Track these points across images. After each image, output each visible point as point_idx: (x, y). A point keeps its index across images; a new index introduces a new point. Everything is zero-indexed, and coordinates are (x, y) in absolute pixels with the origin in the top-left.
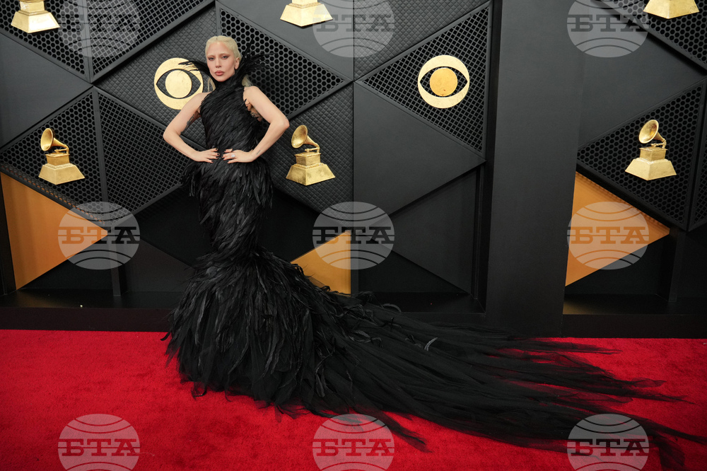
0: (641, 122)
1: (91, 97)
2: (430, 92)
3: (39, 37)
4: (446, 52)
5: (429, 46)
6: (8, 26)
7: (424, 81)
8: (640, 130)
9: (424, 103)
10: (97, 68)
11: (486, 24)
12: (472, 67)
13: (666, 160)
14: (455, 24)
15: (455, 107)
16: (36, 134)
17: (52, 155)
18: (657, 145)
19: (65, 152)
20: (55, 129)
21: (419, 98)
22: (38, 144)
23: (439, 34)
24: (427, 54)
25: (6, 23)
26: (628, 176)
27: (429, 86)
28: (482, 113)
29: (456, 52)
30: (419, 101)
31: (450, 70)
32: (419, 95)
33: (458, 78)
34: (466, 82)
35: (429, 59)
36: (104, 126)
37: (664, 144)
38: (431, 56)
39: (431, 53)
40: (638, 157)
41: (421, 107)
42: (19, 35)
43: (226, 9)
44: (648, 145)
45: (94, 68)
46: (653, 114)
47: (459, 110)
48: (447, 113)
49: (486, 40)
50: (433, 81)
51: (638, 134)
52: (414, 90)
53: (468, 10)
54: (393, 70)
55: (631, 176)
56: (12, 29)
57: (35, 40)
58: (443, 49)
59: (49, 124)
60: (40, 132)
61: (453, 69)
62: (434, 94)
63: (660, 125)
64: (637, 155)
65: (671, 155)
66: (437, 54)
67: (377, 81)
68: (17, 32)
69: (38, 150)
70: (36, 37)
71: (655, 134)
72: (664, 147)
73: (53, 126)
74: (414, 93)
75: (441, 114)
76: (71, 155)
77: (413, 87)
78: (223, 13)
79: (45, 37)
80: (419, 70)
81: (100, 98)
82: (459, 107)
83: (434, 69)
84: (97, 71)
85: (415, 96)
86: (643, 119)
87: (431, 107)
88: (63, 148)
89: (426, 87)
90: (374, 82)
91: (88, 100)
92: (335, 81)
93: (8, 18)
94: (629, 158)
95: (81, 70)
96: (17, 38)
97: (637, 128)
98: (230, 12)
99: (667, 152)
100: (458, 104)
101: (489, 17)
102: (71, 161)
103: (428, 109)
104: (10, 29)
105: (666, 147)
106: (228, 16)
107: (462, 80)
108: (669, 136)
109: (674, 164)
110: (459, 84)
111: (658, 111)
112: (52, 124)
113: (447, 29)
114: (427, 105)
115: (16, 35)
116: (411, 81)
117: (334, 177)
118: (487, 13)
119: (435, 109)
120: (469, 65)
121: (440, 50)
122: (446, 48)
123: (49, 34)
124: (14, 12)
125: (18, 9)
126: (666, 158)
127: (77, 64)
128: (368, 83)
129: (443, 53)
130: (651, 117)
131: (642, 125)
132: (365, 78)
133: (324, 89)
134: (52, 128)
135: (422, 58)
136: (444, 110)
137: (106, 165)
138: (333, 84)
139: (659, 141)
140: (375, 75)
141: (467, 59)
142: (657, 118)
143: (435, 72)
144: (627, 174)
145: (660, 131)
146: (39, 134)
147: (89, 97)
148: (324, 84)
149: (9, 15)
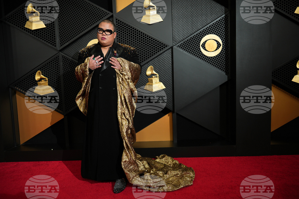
1: (58, 57)
2: (206, 50)
3: (37, 32)
4: (212, 33)
5: (204, 31)
6: (23, 27)
7: (203, 45)
9: (203, 55)
10: (62, 44)
11: (228, 21)
12: (223, 39)
14: (215, 21)
15: (217, 56)
16: (33, 74)
17: (40, 82)
19: (46, 81)
20: (42, 71)
21: (201, 53)
22: (34, 78)
23: (208, 26)
24: (204, 34)
25: (22, 26)
27: (205, 47)
28: (228, 58)
29: (216, 33)
30: (201, 54)
31: (214, 40)
32: (201, 51)
33: (217, 44)
34: (221, 45)
35: (204, 36)
36: (64, 69)
38: (205, 35)
39: (205, 34)
41: (202, 57)
42: (28, 31)
43: (118, 18)
45: (60, 44)
47: (218, 57)
48: (213, 58)
49: (228, 28)
50: (206, 46)
52: (198, 49)
53: (220, 15)
54: (189, 41)
56: (25, 29)
57: (35, 33)
58: (210, 32)
59: (39, 69)
60: (35, 73)
61: (215, 40)
62: (207, 51)
66: (208, 34)
67: (182, 46)
68: (27, 30)
69: (34, 80)
70: (35, 32)
73: (41, 70)
74: (199, 51)
75: (211, 59)
76: (49, 82)
77: (198, 48)
78: (117, 20)
79: (39, 31)
80: (200, 41)
81: (63, 57)
82: (218, 56)
83: (207, 40)
84: (61, 45)
85: (199, 52)
87: (206, 56)
88: (45, 79)
89: (203, 48)
90: (181, 46)
91: (57, 58)
92: (165, 46)
93: (23, 24)
95: (54, 45)
96: (27, 33)
98: (120, 19)
100: (218, 55)
101: (229, 18)
102: (49, 85)
103: (205, 57)
104: (24, 29)
106: (119, 21)
107: (219, 44)
110: (218, 46)
112: (40, 69)
113: (212, 23)
114: (205, 55)
115: (27, 31)
116: (197, 46)
117: (165, 88)
118: (228, 16)
119: (208, 57)
120: (221, 38)
121: (209, 32)
122: (211, 32)
123: (41, 30)
124: (26, 22)
125: (28, 20)
127: (53, 43)
128: (179, 47)
129: (210, 33)
132: (178, 45)
133: (160, 50)
134: (41, 71)
135: (201, 36)
136: (212, 57)
137: (64, 86)
138: (164, 47)
140: (182, 44)
141: (221, 36)
143: (207, 42)
146: (34, 73)
147: (57, 57)
148: (160, 48)
149: (24, 23)
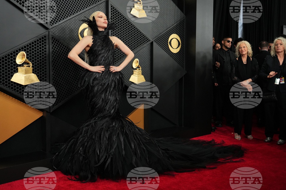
0: (16, 53)
8: (16, 57)
13: (33, 74)
18: (27, 65)
26: (13, 83)
37: (31, 65)
40: (17, 72)
44: (22, 65)
46: (22, 48)
51: (15, 59)
55: (15, 83)
63: (27, 55)
64: (16, 71)
65: (36, 71)
71: (25, 59)
72: (31, 67)
86: (17, 51)
94: (12, 73)
97: (14, 56)
99: (33, 70)
105: (32, 67)
108: (33, 61)
109: (38, 76)
111: (25, 47)
126: (33, 73)
130: (22, 50)
131: (17, 54)
139: (28, 64)
142: (25, 50)
144: (12, 82)
145: (27, 58)
